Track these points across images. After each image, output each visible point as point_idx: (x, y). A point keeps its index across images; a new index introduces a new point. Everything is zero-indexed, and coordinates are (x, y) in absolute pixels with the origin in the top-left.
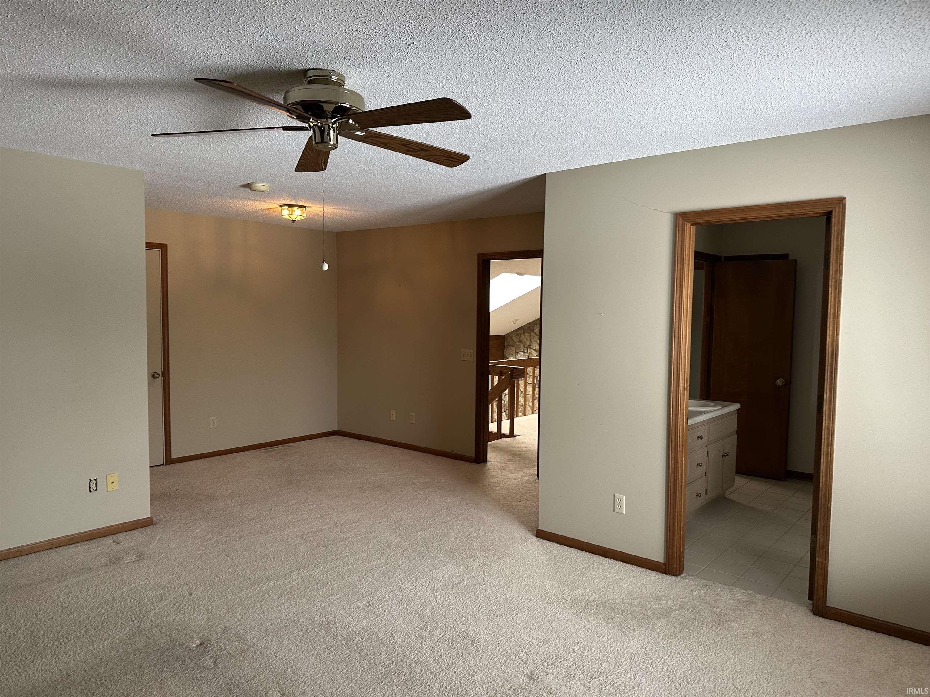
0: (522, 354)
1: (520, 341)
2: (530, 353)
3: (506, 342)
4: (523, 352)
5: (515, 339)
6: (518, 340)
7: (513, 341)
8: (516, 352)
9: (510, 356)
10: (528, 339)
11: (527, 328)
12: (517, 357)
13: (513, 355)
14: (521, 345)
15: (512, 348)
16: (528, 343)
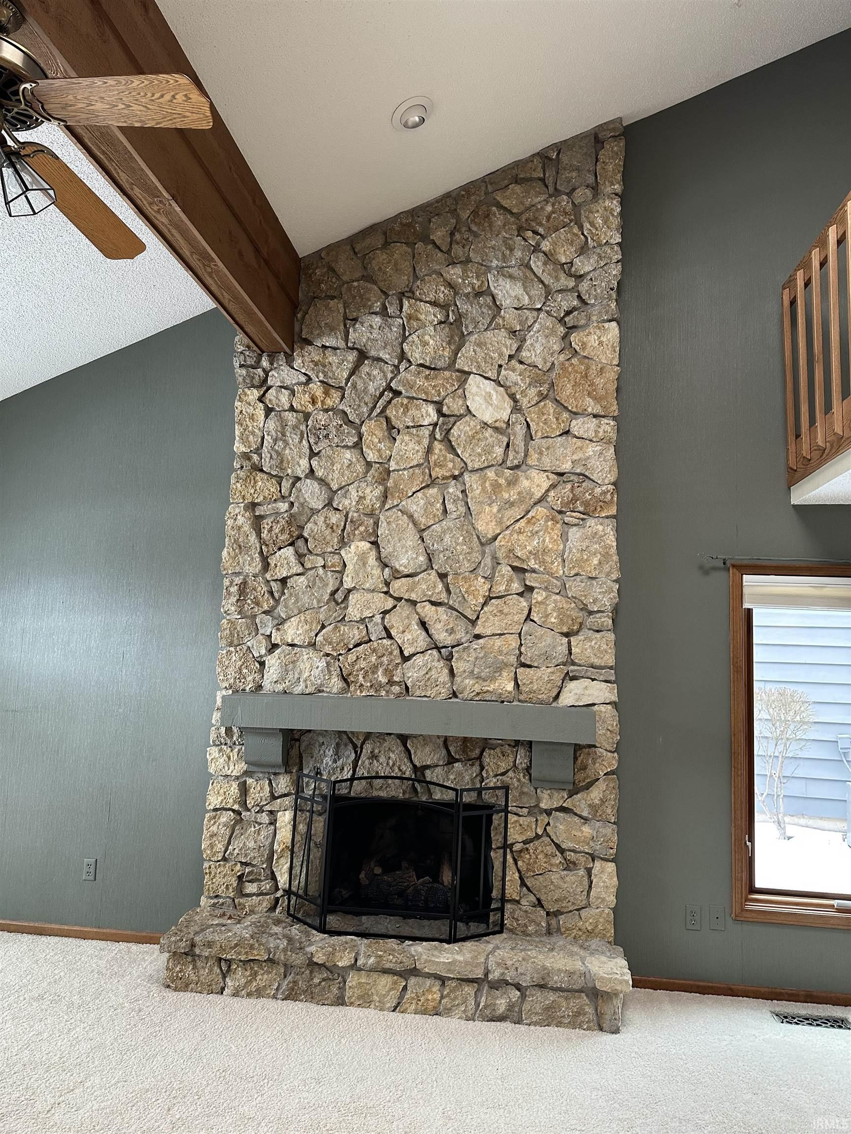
0: (377, 320)
1: (369, 278)
2: (410, 317)
3: (303, 285)
4: (383, 312)
5: (345, 266)
6: (358, 275)
7: (338, 277)
8: (346, 318)
9: (320, 336)
10: (406, 266)
11: (397, 227)
12: (352, 336)
13: (332, 329)
14: (369, 290)
15: (332, 303)
16: (402, 281)
